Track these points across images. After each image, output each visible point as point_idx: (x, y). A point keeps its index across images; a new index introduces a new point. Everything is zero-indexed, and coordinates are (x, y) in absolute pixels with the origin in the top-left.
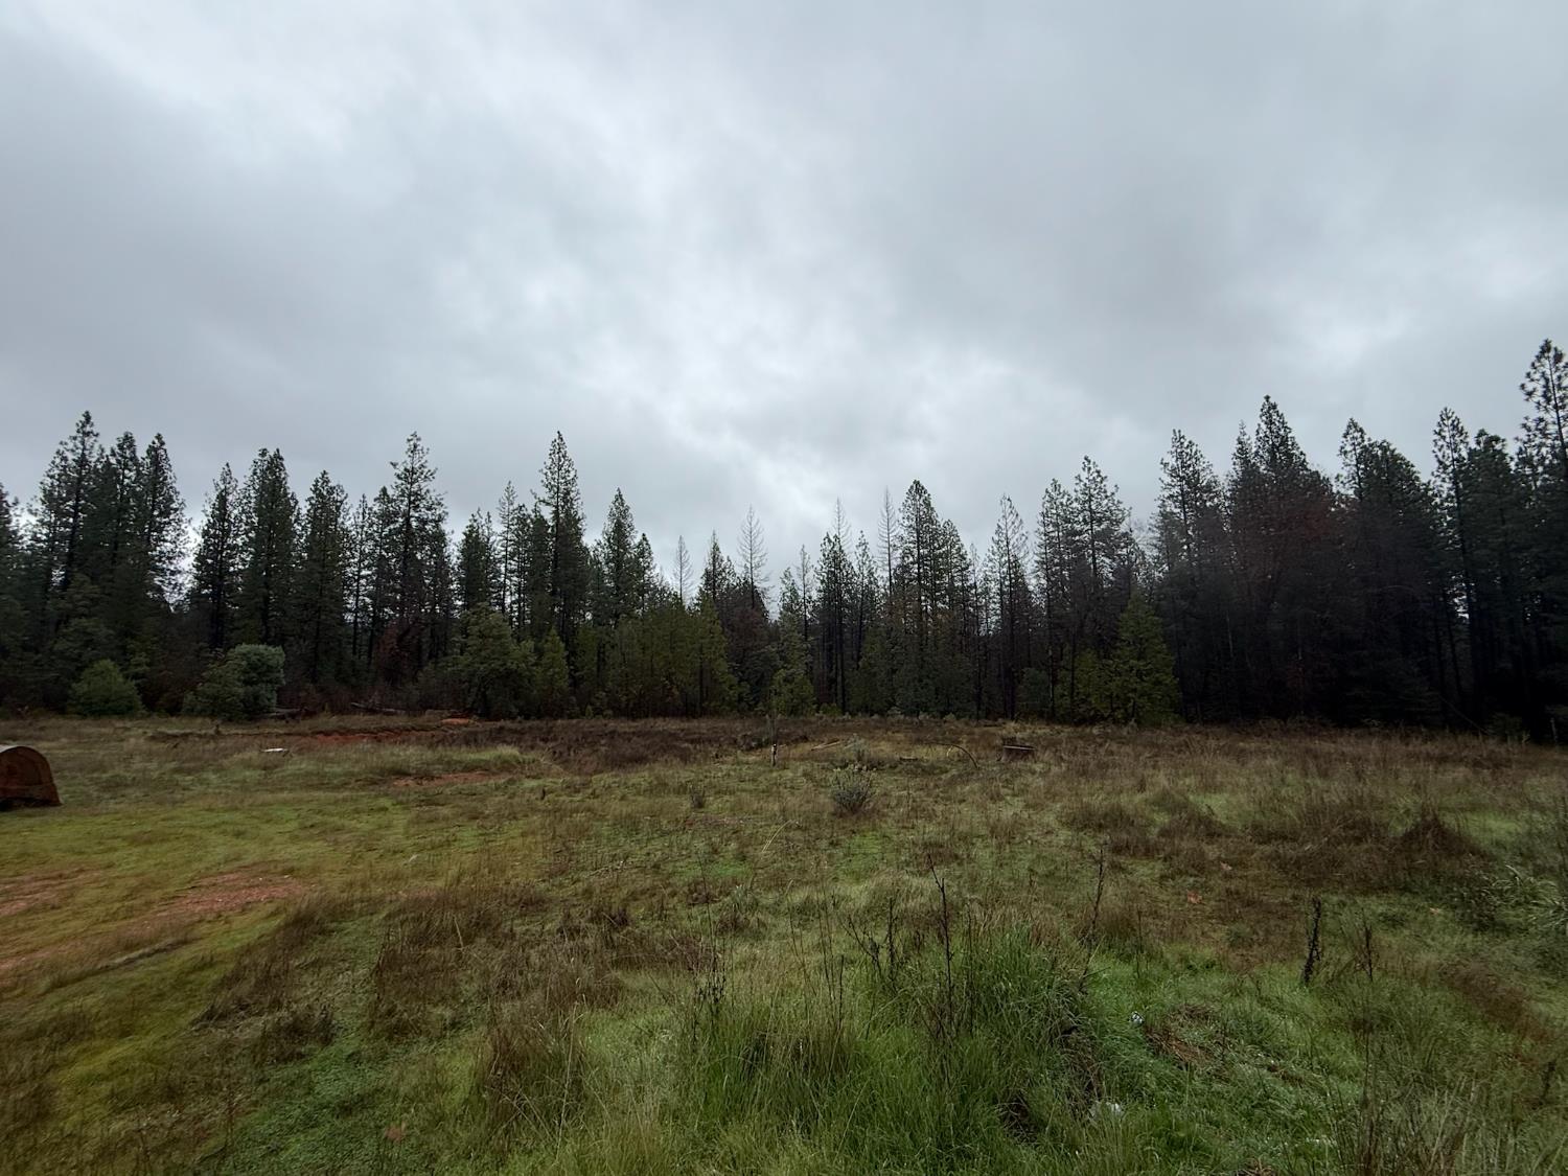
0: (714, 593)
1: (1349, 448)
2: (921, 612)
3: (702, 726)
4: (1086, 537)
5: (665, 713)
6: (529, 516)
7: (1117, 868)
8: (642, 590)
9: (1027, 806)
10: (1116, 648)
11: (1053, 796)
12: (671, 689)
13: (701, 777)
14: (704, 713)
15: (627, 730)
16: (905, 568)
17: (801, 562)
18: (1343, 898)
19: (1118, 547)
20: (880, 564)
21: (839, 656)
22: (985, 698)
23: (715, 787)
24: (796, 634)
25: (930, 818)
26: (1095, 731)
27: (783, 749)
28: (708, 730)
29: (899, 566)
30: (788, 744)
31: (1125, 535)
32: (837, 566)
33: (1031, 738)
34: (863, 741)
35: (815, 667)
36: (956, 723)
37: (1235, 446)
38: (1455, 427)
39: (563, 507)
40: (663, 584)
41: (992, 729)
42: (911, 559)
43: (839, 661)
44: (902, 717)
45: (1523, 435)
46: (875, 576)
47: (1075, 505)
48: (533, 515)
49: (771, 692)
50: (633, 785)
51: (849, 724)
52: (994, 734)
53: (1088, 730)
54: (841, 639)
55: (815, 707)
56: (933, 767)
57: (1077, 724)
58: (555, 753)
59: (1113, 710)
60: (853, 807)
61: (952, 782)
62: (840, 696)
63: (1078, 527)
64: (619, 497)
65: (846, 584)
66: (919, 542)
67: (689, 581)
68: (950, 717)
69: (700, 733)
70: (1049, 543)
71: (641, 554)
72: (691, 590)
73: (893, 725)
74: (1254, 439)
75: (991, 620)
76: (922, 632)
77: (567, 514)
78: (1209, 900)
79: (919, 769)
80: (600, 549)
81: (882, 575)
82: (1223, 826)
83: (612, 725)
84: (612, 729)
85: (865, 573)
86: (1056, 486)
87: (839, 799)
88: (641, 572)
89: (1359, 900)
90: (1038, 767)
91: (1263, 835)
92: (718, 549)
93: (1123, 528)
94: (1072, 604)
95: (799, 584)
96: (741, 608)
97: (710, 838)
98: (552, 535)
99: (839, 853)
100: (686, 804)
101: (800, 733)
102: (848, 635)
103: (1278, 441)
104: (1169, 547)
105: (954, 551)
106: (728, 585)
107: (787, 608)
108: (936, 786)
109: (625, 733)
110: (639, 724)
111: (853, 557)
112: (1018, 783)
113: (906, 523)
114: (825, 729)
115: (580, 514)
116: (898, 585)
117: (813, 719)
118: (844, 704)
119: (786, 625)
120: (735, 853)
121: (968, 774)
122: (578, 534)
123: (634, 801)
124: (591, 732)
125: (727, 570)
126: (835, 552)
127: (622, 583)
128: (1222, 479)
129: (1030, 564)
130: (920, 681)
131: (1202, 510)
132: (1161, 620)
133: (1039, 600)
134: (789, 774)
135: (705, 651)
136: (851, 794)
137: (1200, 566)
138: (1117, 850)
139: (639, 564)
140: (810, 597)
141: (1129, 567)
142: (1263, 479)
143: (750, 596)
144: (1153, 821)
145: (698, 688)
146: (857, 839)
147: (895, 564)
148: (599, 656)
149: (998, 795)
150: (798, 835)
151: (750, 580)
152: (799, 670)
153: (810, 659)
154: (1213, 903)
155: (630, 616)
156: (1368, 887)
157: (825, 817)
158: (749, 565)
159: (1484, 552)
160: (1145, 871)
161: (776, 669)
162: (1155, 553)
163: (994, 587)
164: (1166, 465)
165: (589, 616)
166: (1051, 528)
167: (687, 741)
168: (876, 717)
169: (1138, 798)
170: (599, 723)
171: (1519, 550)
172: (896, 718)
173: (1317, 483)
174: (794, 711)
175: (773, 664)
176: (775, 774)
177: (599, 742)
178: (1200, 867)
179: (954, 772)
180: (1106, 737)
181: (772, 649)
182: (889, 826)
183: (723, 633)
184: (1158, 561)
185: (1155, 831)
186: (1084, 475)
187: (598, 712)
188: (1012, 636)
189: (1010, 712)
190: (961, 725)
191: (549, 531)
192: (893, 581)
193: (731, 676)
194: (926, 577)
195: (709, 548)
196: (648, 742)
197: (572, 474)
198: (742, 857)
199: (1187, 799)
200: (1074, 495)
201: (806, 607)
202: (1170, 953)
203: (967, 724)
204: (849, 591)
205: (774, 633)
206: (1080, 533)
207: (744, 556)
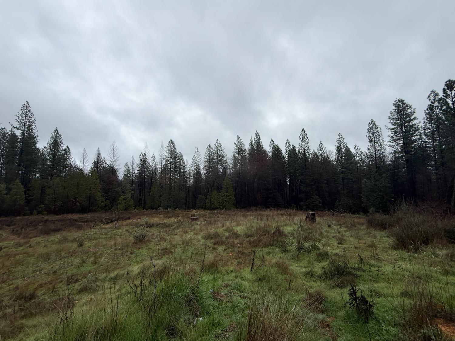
0: (97, 169)
1: (271, 145)
2: (170, 178)
3: (89, 216)
4: (216, 160)
5: (72, 212)
6: (7, 133)
7: (214, 249)
8: (65, 167)
9: (195, 234)
10: (221, 190)
11: (201, 230)
12: (76, 203)
13: (84, 235)
14: (90, 211)
15: (54, 219)
16: (167, 165)
17: (132, 161)
18: (261, 249)
19: (224, 163)
20: (159, 163)
21: (143, 191)
22: (188, 203)
23: (89, 238)
24: (128, 184)
25: (165, 240)
26: (215, 212)
27: (120, 222)
28: (91, 217)
29: (165, 164)
30: (123, 220)
31: (225, 160)
32: (145, 163)
33: (199, 215)
34: (148, 218)
35: (135, 195)
36: (179, 211)
37: (250, 142)
38: (289, 143)
39: (27, 131)
40: (75, 165)
41: (189, 212)
42: (169, 163)
43: (143, 193)
44: (162, 210)
45: (299, 147)
46: (157, 167)
47: (214, 151)
48: (10, 133)
49: (118, 203)
50: (52, 241)
51: (145, 213)
52: (189, 214)
53: (214, 211)
54: (144, 186)
55: (134, 208)
56: (169, 225)
57: (211, 210)
58: (13, 230)
59: (220, 206)
60: (141, 240)
61: (174, 229)
62: (143, 204)
63: (214, 157)
64: (57, 130)
65: (147, 169)
66: (171, 158)
67: (87, 164)
68: (177, 209)
69: (87, 219)
70: (207, 161)
71: (66, 153)
72: (87, 167)
73: (159, 212)
74: (254, 140)
75: (191, 182)
76: (171, 184)
77: (29, 134)
78: (234, 254)
79: (165, 226)
80: (45, 150)
81: (159, 167)
82: (239, 234)
83: (46, 217)
84: (46, 219)
85: (154, 166)
86: (210, 146)
87: (135, 238)
88: (65, 160)
89: (264, 249)
90: (199, 223)
91: (247, 236)
92: (100, 154)
93: (225, 159)
94: (212, 178)
95: (131, 168)
96: (108, 175)
97: (83, 257)
98: (20, 142)
99: (133, 256)
100: (75, 245)
101: (128, 216)
102: (147, 185)
103: (258, 141)
104: (235, 164)
105: (181, 161)
106: (103, 167)
107: (126, 175)
108: (169, 231)
109: (52, 220)
110: (59, 217)
111: (150, 161)
112: (193, 228)
113: (168, 152)
114: (137, 215)
115: (36, 135)
116: (164, 170)
117: (133, 212)
118: (144, 207)
119: (125, 181)
120: (92, 261)
121: (180, 226)
122: (35, 143)
123: (50, 247)
124: (35, 221)
125: (103, 162)
126: (144, 159)
127: (56, 163)
128: (247, 149)
129: (202, 166)
130: (169, 199)
131: (242, 156)
132: (232, 183)
133: (203, 176)
134: (120, 231)
135: (92, 189)
136: (140, 236)
137: (241, 169)
138: (215, 244)
139: (64, 157)
140: (134, 172)
141: (226, 169)
142: (255, 150)
143: (112, 171)
144: (224, 235)
145: (88, 203)
146: (140, 250)
147: (163, 163)
148: (42, 191)
149: (187, 232)
150: (119, 252)
151: (112, 166)
152: (129, 196)
153: (133, 192)
154: (235, 255)
155: (58, 176)
156: (266, 246)
157: (130, 244)
158: (112, 160)
159: (292, 170)
160: (221, 249)
161: (120, 196)
162: (232, 166)
163: (192, 172)
164: (235, 144)
165: (38, 175)
166: (208, 157)
167: (81, 222)
168: (154, 210)
169: (222, 229)
170: (39, 217)
171: (297, 170)
172: (161, 210)
173: (265, 152)
174: (126, 209)
175: (119, 194)
176: (114, 232)
177: (38, 225)
178: (233, 246)
179: (175, 226)
180: (218, 213)
181: (119, 189)
182: (152, 245)
183: (100, 183)
184: (232, 168)
185: (224, 237)
186: (217, 144)
187: (39, 213)
188: (196, 186)
189: (194, 207)
190: (180, 212)
191: (19, 140)
192: (163, 169)
193: (103, 198)
194: (173, 168)
195: (97, 153)
196: (63, 223)
197: (33, 119)
198: (95, 263)
199: (232, 228)
200: (214, 149)
201: (133, 175)
202: (223, 270)
203: (182, 211)
204: (148, 171)
205: (120, 184)
206: (215, 159)
207: (110, 157)
